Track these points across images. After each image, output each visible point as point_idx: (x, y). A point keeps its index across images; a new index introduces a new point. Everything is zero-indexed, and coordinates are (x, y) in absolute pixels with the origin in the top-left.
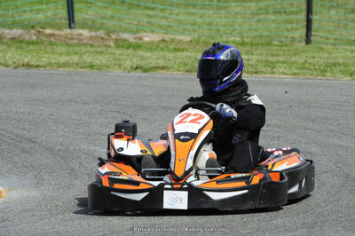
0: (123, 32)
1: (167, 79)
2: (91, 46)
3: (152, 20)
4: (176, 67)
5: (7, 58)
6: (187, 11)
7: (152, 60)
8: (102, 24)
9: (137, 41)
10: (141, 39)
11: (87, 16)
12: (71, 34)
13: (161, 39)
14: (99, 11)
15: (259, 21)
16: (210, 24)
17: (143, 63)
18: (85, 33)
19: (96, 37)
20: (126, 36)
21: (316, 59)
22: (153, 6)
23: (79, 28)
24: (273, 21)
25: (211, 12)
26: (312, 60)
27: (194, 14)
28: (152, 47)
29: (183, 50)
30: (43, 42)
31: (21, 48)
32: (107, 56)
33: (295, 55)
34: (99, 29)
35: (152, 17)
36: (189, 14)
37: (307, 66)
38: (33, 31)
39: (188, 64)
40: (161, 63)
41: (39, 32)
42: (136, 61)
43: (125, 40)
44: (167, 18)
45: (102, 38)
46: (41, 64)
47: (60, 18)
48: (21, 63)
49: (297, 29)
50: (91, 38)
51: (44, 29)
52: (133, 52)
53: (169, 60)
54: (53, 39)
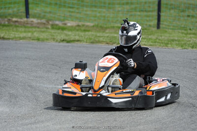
0: (56, 20)
1: (80, 47)
2: (38, 27)
3: (73, 14)
4: (85, 41)
6: (92, 9)
7: (71, 37)
10: (65, 24)
11: (36, 11)
12: (27, 21)
13: (77, 24)
14: (43, 8)
15: (131, 15)
16: (104, 17)
17: (67, 38)
18: (35, 20)
19: (41, 23)
20: (57, 22)
21: (163, 37)
22: (73, 6)
23: (32, 18)
24: (139, 16)
25: (105, 10)
26: (160, 38)
27: (96, 11)
28: (71, 29)
29: (88, 31)
30: (11, 25)
32: (47, 34)
33: (151, 34)
34: (43, 18)
35: (72, 12)
37: (158, 41)
38: (6, 19)
39: (92, 39)
40: (77, 38)
41: (10, 20)
42: (63, 37)
43: (57, 25)
44: (80, 13)
45: (44, 24)
46: (10, 37)
47: (21, 12)
49: (151, 21)
50: (38, 23)
51: (12, 18)
52: (62, 31)
53: (82, 36)
54: (17, 24)
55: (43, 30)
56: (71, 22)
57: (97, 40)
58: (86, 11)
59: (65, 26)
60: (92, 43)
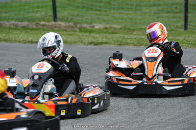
0: (83, 24)
1: (108, 49)
2: (66, 31)
3: (100, 17)
4: (113, 43)
5: (20, 38)
6: (119, 11)
7: (99, 39)
9: (91, 28)
10: (93, 27)
11: (63, 15)
12: (55, 24)
13: (105, 27)
14: (70, 12)
15: (158, 17)
16: (132, 19)
17: (94, 41)
18: (63, 24)
19: (69, 26)
20: (85, 25)
21: (190, 38)
22: (100, 9)
23: (59, 21)
24: (166, 17)
25: (132, 12)
26: (188, 39)
27: (123, 13)
28: (99, 31)
29: (116, 33)
30: (39, 29)
31: (28, 32)
32: (75, 37)
33: (178, 36)
34: (70, 21)
36: (120, 13)
37: (185, 41)
38: (34, 23)
39: (119, 41)
40: (105, 40)
41: (37, 23)
42: (91, 39)
43: (84, 28)
44: (108, 16)
45: (72, 27)
47: (49, 16)
48: (28, 40)
49: (179, 22)
50: (66, 26)
51: (40, 21)
52: (89, 34)
53: (109, 38)
54: (45, 27)
55: (70, 33)
56: (99, 25)
57: (124, 42)
59: (93, 29)
60: (120, 45)
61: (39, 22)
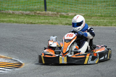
2: (52, 17)
3: (72, 8)
5: (25, 21)
6: (83, 5)
8: (56, 10)
10: (68, 14)
11: (50, 7)
12: (45, 13)
14: (55, 5)
15: (107, 9)
16: (91, 10)
17: (69, 22)
18: (50, 12)
19: (54, 14)
20: (63, 14)
22: (72, 4)
23: (48, 11)
24: (111, 9)
25: (91, 6)
27: (86, 6)
30: (36, 16)
31: (29, 18)
32: (57, 20)
34: (55, 11)
35: (72, 7)
36: (84, 6)
38: (33, 12)
41: (35, 12)
42: (67, 22)
43: (63, 15)
44: (77, 8)
45: (56, 14)
46: (36, 23)
47: (42, 8)
48: (29, 22)
50: (52, 14)
52: (66, 19)
54: (39, 15)
55: (55, 18)
56: (71, 13)
58: (80, 6)
59: (68, 16)
61: (36, 12)
